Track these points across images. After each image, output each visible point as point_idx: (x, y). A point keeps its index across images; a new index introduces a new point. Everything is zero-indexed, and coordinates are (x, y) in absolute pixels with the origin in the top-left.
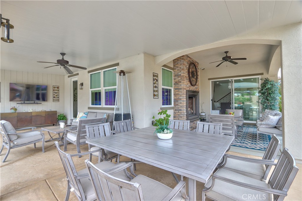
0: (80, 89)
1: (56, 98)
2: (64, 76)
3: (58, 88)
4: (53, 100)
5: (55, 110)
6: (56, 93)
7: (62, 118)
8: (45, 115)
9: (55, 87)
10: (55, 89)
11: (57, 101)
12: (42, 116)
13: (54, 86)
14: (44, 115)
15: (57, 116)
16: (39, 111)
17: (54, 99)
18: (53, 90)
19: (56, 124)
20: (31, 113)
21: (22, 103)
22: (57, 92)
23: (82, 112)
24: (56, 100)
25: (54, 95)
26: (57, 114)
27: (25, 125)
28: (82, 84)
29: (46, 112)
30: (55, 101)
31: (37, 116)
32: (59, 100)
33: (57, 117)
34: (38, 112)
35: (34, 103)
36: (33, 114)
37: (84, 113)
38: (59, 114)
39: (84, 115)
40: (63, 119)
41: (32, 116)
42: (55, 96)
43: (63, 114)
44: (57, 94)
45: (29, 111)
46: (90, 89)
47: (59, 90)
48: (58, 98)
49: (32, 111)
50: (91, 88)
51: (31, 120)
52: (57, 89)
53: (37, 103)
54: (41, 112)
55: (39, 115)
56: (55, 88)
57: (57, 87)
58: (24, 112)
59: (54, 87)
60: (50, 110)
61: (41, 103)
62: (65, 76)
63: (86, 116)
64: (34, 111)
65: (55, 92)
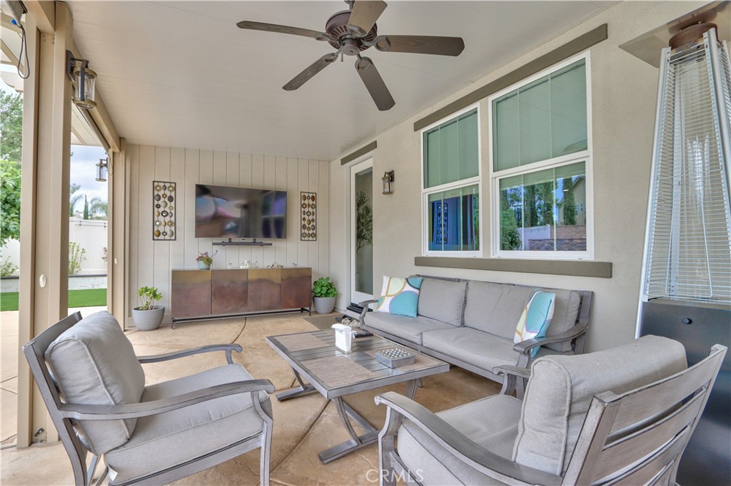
0: (384, 193)
1: (310, 232)
2: (329, 162)
3: (313, 198)
4: (302, 235)
5: (307, 267)
6: (308, 214)
7: (324, 292)
8: (282, 280)
9: (307, 195)
10: (306, 202)
11: (311, 238)
12: (273, 283)
13: (303, 194)
14: (277, 278)
15: (313, 282)
16: (265, 266)
17: (303, 231)
18: (302, 206)
19: (308, 308)
20: (246, 271)
21: (223, 244)
22: (311, 210)
23: (400, 278)
24: (309, 235)
25: (304, 219)
26: (311, 277)
27: (230, 309)
28: (390, 177)
29: (283, 270)
30: (307, 238)
31: (260, 281)
32: (315, 235)
33: (313, 286)
34: (262, 270)
35: (254, 243)
36: (250, 277)
37: (407, 279)
38: (317, 280)
39: (408, 288)
40: (327, 294)
41: (246, 283)
42: (306, 223)
43: (328, 278)
44: (311, 218)
45: (241, 267)
46: (423, 190)
47: (316, 206)
48: (314, 228)
49: (248, 267)
50: (427, 185)
51: (246, 292)
52: (311, 202)
53: (261, 244)
54: (271, 270)
55: (263, 280)
56: (305, 198)
57: (311, 195)
58: (229, 268)
59: (304, 196)
60: (292, 266)
61: (271, 244)
62: (333, 164)
63: (417, 291)
64: (254, 266)
65: (306, 210)
